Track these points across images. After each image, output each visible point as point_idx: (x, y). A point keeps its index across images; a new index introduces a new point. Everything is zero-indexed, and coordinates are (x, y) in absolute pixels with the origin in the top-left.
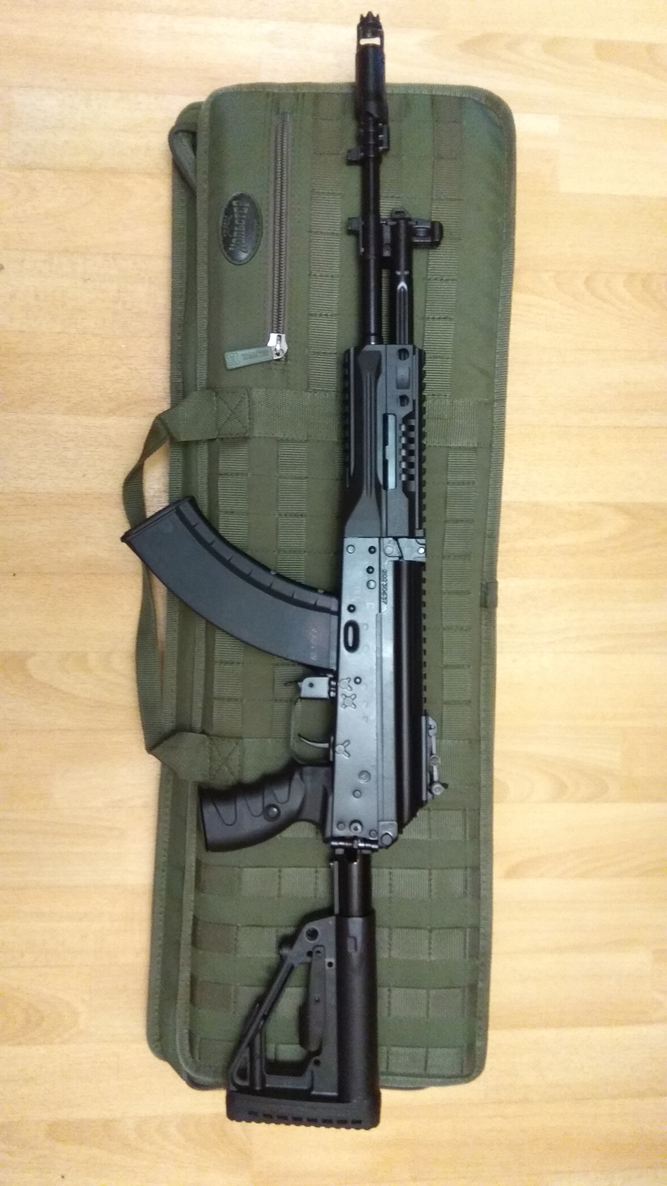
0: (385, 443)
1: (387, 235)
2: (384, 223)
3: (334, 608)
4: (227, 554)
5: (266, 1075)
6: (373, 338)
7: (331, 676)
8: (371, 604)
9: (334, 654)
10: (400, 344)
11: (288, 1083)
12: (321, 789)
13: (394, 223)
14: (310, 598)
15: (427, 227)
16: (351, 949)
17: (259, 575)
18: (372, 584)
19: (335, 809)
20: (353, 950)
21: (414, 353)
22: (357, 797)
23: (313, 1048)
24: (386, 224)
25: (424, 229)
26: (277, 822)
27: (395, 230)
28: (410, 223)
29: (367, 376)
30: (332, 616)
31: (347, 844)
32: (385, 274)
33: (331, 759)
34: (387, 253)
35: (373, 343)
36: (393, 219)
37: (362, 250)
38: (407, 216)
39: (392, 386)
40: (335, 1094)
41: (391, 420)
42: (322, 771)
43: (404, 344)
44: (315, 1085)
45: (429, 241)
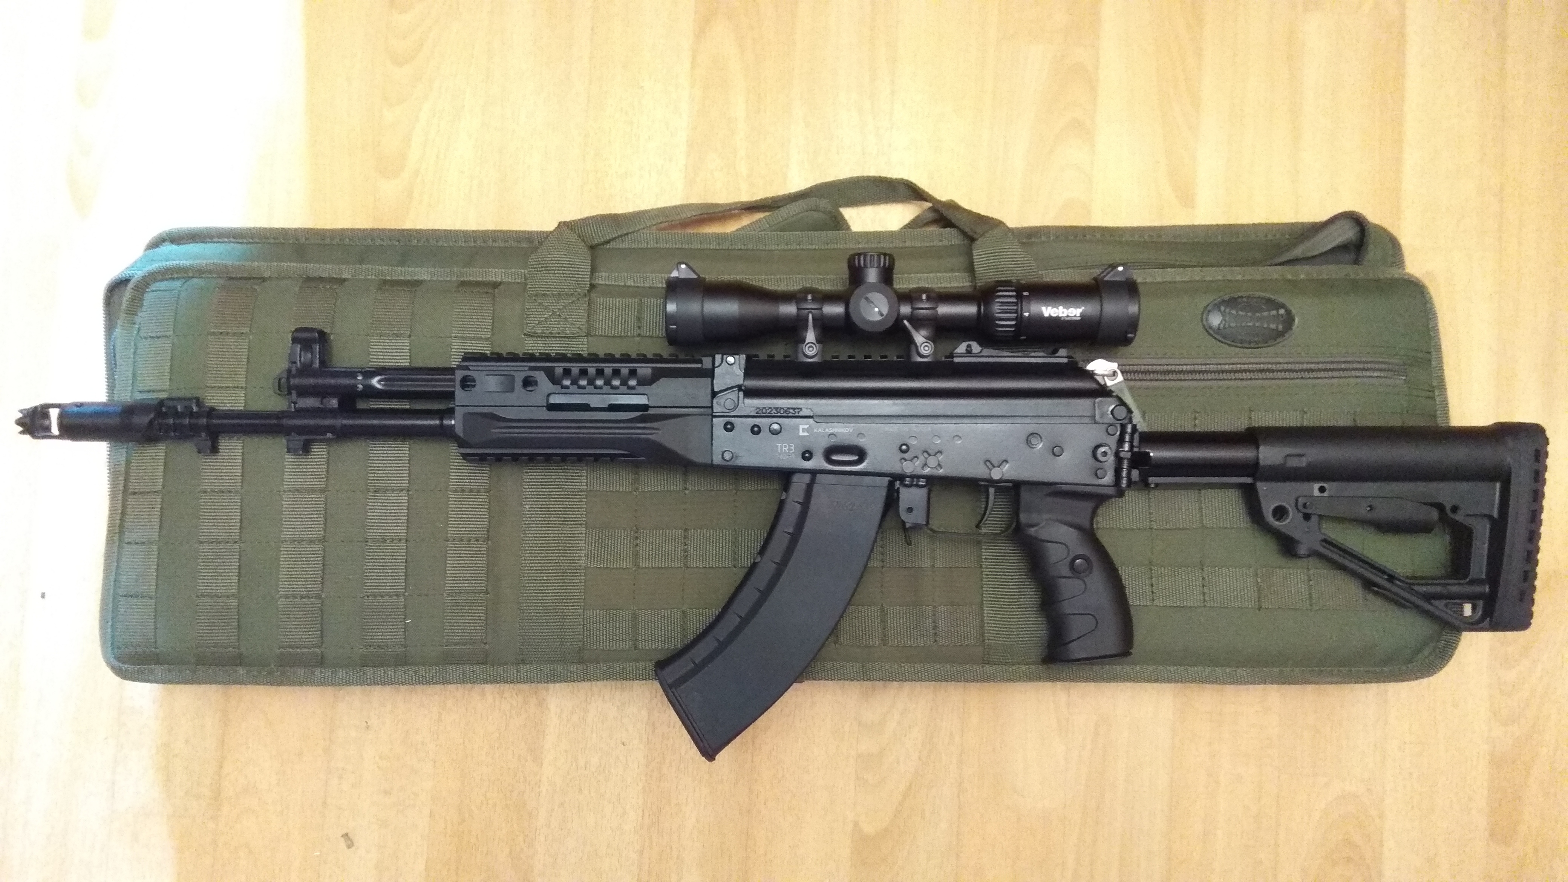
0: (586, 408)
1: (309, 402)
2: (295, 407)
3: (807, 478)
4: (732, 621)
5: (1470, 577)
6: (446, 422)
7: (897, 484)
8: (801, 430)
9: (868, 480)
10: (454, 386)
11: (1481, 548)
12: (1050, 500)
13: (294, 393)
14: (792, 510)
15: (299, 349)
16: (1302, 463)
17: (760, 579)
18: (776, 427)
19: (1076, 481)
20: (1304, 459)
21: (467, 368)
22: (1063, 451)
23: (1435, 515)
24: (295, 403)
25: (302, 353)
26: (1094, 559)
27: (304, 392)
28: (294, 372)
29: (497, 432)
30: (817, 481)
31: (1125, 466)
32: (362, 405)
33: (1011, 485)
34: (334, 403)
35: (453, 422)
36: (290, 393)
37: (329, 435)
38: (285, 375)
39: (509, 399)
40: (1498, 485)
41: (555, 400)
42: (1025, 496)
43: (453, 380)
44: (1486, 512)
45: (317, 347)
